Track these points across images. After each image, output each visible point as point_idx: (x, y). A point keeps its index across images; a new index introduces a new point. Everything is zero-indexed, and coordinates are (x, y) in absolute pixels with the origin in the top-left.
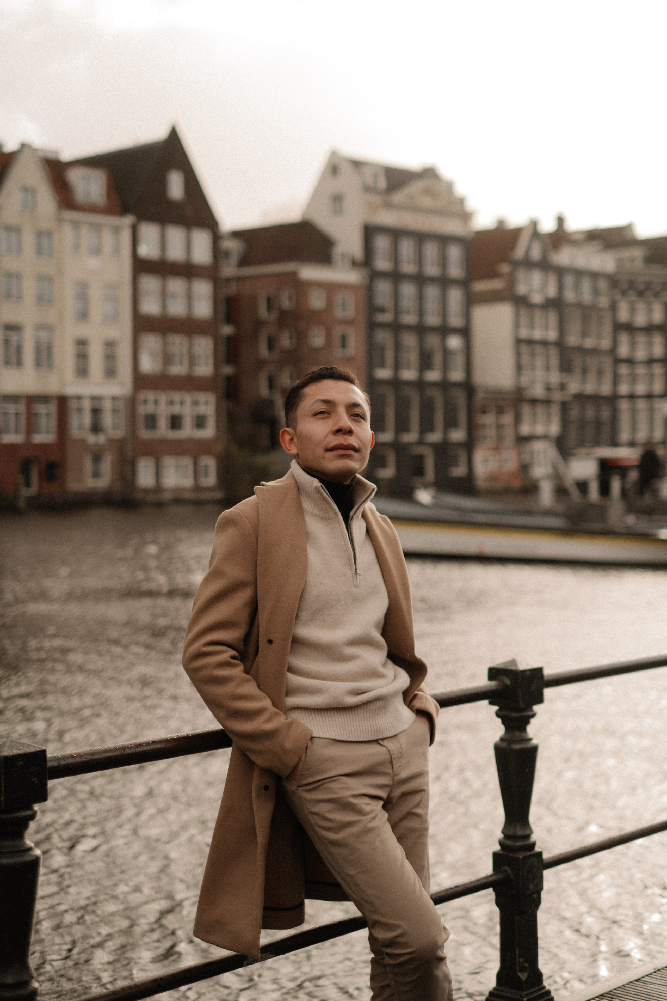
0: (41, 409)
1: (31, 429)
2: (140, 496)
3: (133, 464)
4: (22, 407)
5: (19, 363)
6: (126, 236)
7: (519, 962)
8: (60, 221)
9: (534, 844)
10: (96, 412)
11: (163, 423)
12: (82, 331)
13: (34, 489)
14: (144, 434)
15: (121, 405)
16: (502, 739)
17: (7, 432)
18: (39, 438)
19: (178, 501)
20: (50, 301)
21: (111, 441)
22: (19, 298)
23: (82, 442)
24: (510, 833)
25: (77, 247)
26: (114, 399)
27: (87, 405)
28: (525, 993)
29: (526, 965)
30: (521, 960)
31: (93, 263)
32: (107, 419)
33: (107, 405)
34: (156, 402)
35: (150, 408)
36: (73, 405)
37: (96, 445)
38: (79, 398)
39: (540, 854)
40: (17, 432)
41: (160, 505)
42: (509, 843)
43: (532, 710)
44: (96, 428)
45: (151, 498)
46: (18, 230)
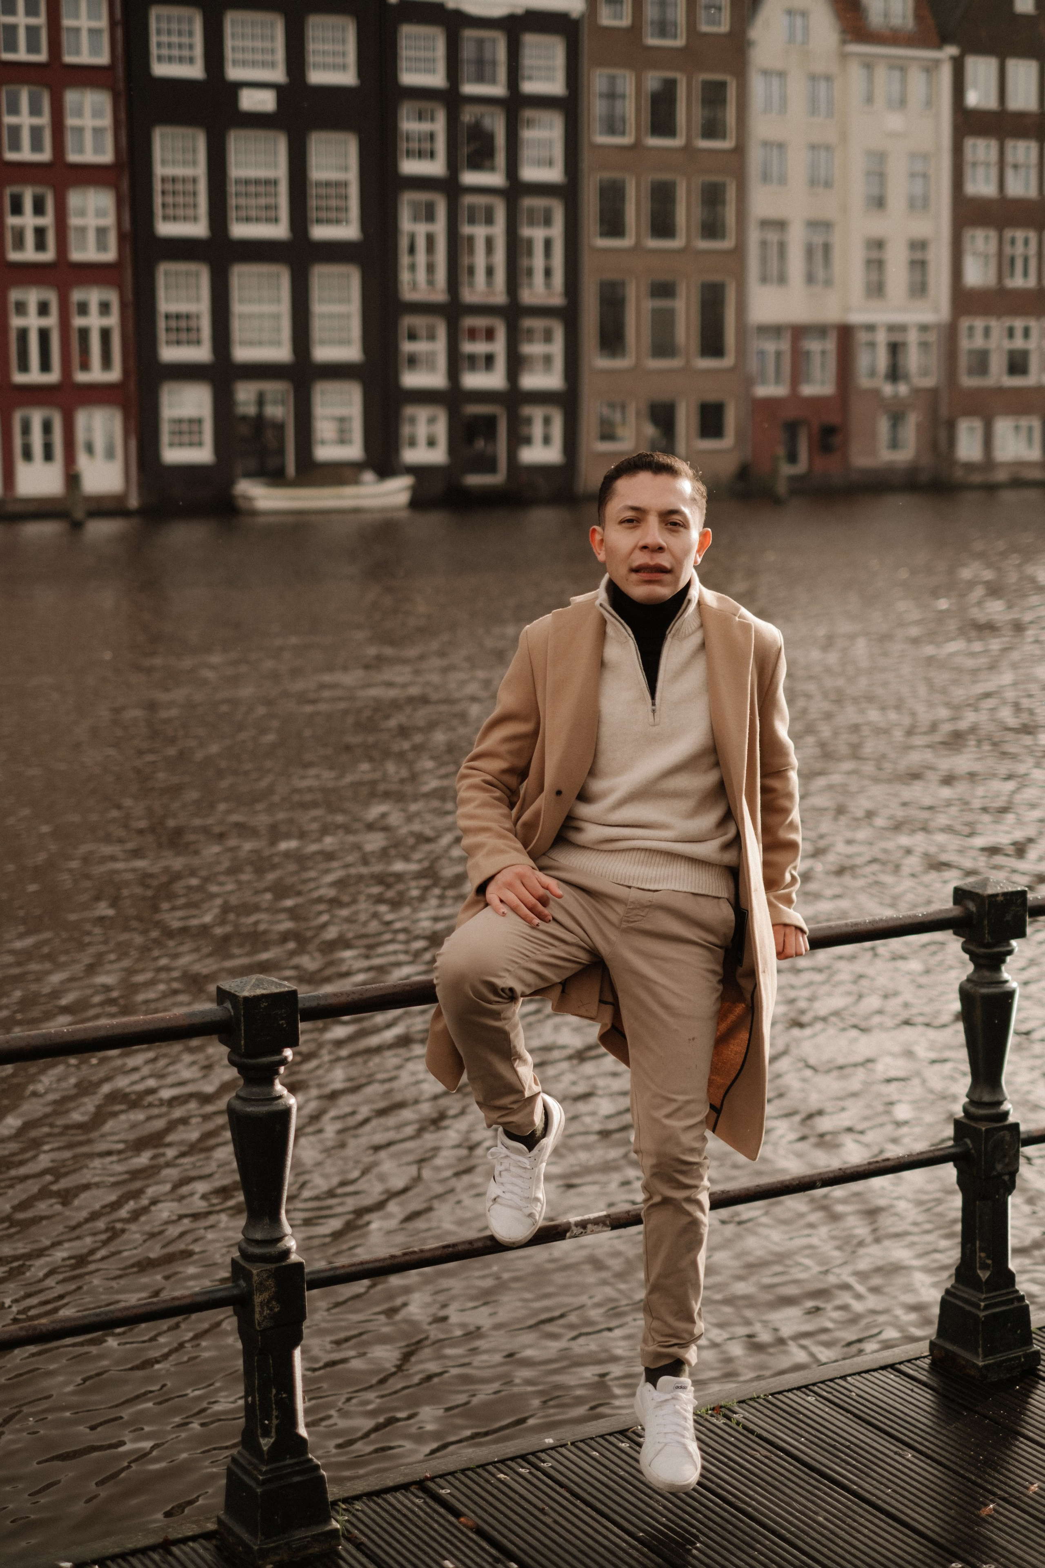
0: (813, 346)
1: (797, 376)
2: (959, 474)
3: (951, 426)
4: (785, 345)
5: (782, 279)
6: (946, 74)
7: (980, 1257)
8: (844, 57)
9: (1006, 1114)
10: (895, 349)
11: (997, 364)
12: (876, 227)
13: (801, 466)
14: (968, 381)
15: (932, 337)
16: (969, 980)
17: (764, 382)
18: (808, 390)
19: (1017, 483)
20: (828, 184)
21: (916, 391)
22: (783, 180)
23: (876, 393)
24: (975, 1098)
25: (869, 99)
26: (924, 328)
27: (882, 338)
28: (984, 1296)
29: (989, 1262)
30: (983, 1255)
31: (894, 121)
32: (913, 360)
33: (913, 338)
34: (987, 332)
35: (979, 342)
36: (862, 337)
37: (896, 396)
38: (871, 328)
39: (1016, 1126)
40: (778, 381)
41: (991, 488)
42: (973, 1110)
43: (1009, 945)
44: (895, 374)
45: (977, 478)
46: (782, 74)
